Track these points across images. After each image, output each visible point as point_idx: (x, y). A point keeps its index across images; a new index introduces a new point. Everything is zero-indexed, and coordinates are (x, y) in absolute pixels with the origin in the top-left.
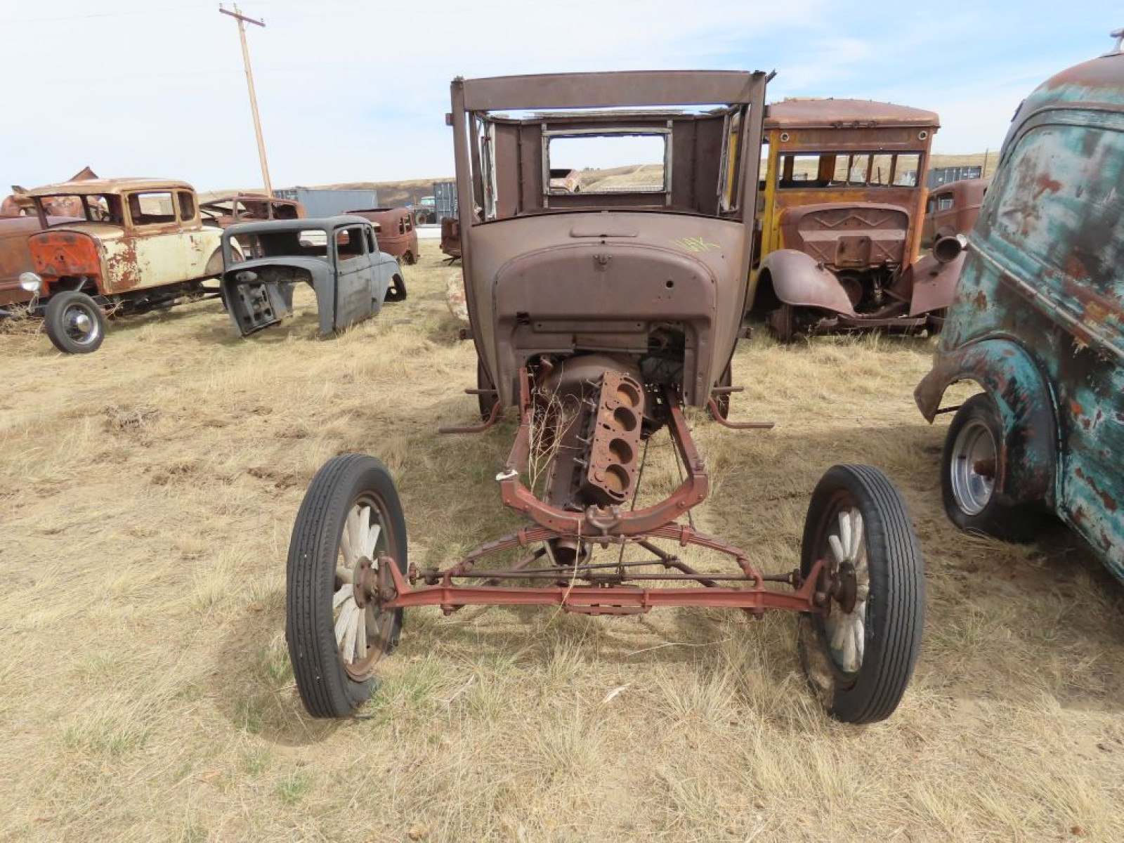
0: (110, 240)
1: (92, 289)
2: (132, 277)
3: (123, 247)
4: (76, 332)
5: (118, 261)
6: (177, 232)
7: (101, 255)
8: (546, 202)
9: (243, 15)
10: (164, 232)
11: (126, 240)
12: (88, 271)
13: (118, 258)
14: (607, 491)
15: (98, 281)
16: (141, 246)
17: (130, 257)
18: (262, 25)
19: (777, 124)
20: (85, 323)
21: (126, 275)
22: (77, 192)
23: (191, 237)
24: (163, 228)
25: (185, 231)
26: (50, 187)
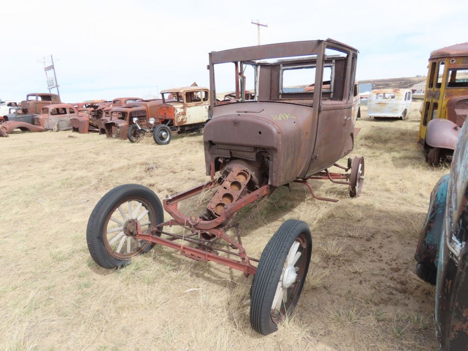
0: (178, 108)
1: (171, 125)
2: (184, 120)
3: (182, 110)
4: (162, 138)
5: (180, 115)
6: (201, 105)
7: (175, 113)
8: (280, 96)
9: (260, 23)
10: (196, 105)
11: (183, 108)
12: (171, 118)
13: (181, 114)
14: (214, 213)
15: (174, 121)
16: (188, 110)
17: (184, 114)
18: (267, 26)
19: (449, 54)
20: (165, 135)
21: (182, 120)
22: (170, 92)
23: (206, 107)
24: (196, 104)
25: (204, 105)
26: (166, 90)
